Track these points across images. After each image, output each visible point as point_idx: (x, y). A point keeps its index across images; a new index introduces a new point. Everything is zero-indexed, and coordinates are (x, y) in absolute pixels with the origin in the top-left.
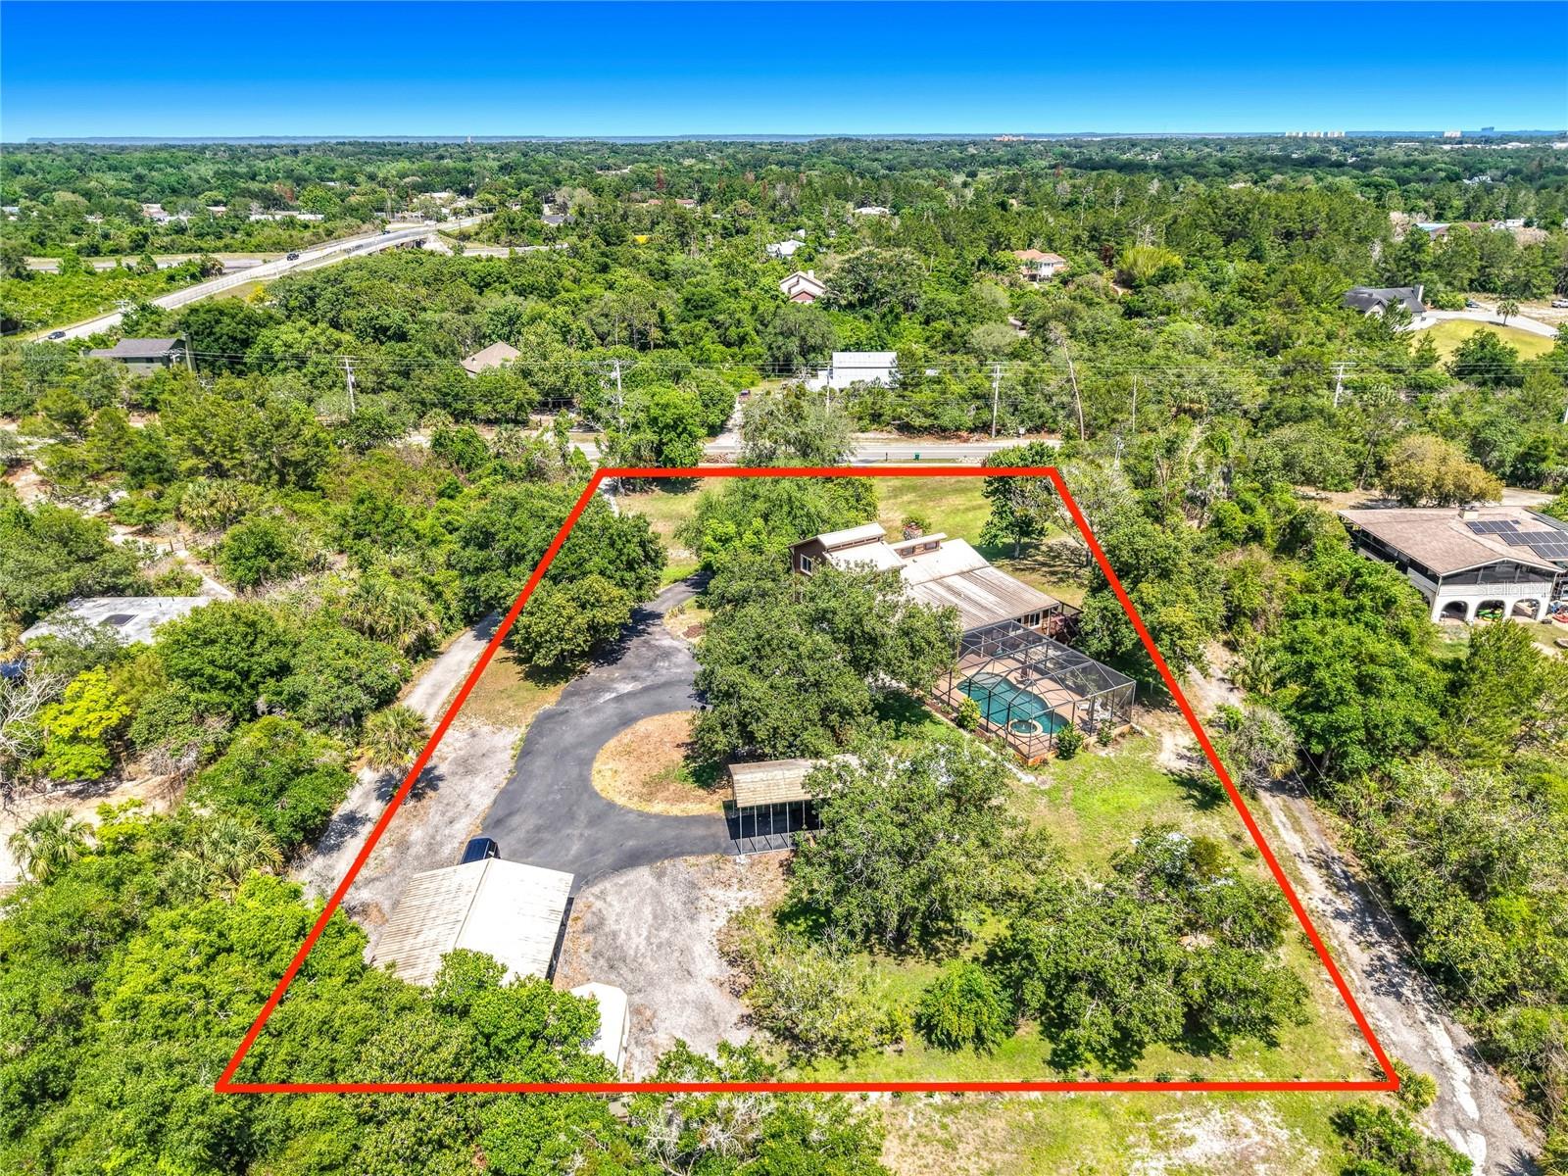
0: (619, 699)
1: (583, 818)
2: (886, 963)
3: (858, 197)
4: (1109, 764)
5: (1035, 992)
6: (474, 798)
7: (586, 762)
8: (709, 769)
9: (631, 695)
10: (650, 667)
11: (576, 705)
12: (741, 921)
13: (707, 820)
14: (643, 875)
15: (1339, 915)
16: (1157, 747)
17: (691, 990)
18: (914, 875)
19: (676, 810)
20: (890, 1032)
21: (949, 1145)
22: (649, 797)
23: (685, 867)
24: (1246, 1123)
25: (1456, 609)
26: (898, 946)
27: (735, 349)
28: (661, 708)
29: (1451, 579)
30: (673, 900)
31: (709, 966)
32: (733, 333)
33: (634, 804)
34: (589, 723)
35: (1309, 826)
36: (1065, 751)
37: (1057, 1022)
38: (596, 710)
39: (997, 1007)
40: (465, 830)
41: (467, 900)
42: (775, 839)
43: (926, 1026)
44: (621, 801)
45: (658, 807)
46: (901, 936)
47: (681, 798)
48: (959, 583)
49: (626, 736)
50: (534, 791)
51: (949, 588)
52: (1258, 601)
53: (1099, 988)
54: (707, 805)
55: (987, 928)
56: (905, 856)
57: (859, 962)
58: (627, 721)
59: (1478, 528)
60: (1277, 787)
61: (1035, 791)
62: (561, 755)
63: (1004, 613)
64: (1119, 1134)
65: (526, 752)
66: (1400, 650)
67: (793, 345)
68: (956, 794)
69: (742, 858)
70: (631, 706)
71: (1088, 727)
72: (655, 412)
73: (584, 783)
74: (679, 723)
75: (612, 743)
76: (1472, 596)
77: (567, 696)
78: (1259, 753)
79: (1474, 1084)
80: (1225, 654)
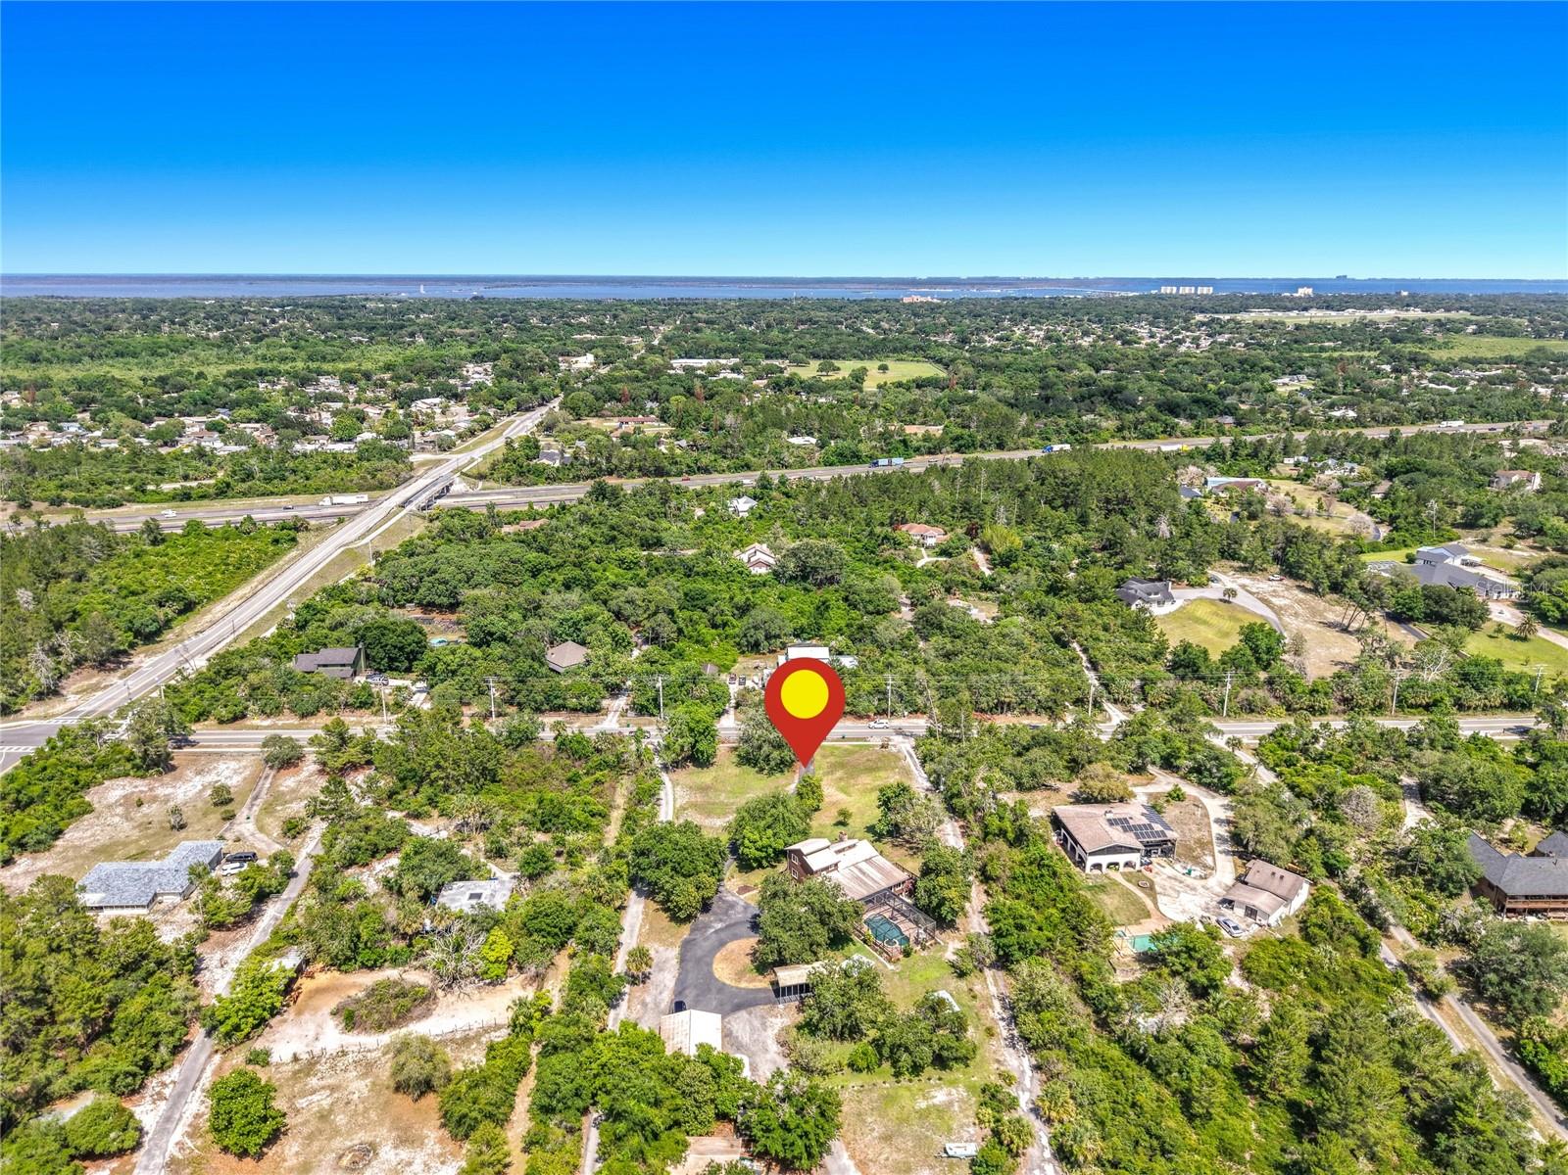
0: (716, 932)
1: (714, 990)
2: (837, 1043)
3: (790, 426)
4: (924, 959)
5: (886, 1051)
6: (668, 983)
7: (710, 965)
8: (763, 967)
9: (721, 930)
10: (726, 913)
11: (698, 936)
12: (785, 1030)
13: (764, 990)
14: (743, 1014)
15: (1003, 1019)
16: (944, 949)
17: (768, 1057)
18: (846, 1013)
19: (751, 986)
20: (840, 1068)
21: (859, 1102)
22: (739, 980)
23: (760, 1010)
24: (954, 1091)
25: (1098, 866)
26: (842, 1038)
27: (720, 631)
28: (736, 937)
29: (1092, 854)
30: (757, 1023)
31: (774, 1048)
32: (719, 619)
33: (733, 984)
34: (706, 945)
35: (1001, 983)
36: (907, 954)
37: (895, 1063)
38: (707, 938)
39: (874, 1059)
40: (667, 998)
41: (687, 1027)
42: (793, 997)
43: (851, 1065)
44: (728, 982)
45: (743, 985)
46: (842, 1034)
47: (752, 980)
48: (864, 866)
49: (723, 951)
50: (691, 978)
51: (860, 870)
52: (998, 872)
53: (907, 1050)
54: (762, 983)
55: (873, 1034)
56: (844, 1006)
57: (828, 1043)
58: (722, 944)
59: (1111, 823)
60: (991, 967)
61: (894, 973)
62: (698, 961)
63: (884, 885)
64: (913, 1095)
65: (682, 960)
66: (1033, 912)
67: (761, 635)
68: (860, 983)
69: (781, 1006)
70: (723, 935)
71: (917, 942)
72: (692, 725)
73: (711, 974)
74: (746, 944)
75: (718, 955)
76: (1104, 860)
77: (693, 931)
78: (981, 955)
79: (1032, 1078)
80: (984, 897)
